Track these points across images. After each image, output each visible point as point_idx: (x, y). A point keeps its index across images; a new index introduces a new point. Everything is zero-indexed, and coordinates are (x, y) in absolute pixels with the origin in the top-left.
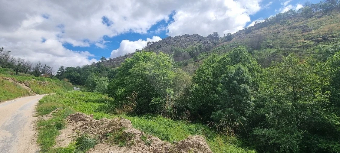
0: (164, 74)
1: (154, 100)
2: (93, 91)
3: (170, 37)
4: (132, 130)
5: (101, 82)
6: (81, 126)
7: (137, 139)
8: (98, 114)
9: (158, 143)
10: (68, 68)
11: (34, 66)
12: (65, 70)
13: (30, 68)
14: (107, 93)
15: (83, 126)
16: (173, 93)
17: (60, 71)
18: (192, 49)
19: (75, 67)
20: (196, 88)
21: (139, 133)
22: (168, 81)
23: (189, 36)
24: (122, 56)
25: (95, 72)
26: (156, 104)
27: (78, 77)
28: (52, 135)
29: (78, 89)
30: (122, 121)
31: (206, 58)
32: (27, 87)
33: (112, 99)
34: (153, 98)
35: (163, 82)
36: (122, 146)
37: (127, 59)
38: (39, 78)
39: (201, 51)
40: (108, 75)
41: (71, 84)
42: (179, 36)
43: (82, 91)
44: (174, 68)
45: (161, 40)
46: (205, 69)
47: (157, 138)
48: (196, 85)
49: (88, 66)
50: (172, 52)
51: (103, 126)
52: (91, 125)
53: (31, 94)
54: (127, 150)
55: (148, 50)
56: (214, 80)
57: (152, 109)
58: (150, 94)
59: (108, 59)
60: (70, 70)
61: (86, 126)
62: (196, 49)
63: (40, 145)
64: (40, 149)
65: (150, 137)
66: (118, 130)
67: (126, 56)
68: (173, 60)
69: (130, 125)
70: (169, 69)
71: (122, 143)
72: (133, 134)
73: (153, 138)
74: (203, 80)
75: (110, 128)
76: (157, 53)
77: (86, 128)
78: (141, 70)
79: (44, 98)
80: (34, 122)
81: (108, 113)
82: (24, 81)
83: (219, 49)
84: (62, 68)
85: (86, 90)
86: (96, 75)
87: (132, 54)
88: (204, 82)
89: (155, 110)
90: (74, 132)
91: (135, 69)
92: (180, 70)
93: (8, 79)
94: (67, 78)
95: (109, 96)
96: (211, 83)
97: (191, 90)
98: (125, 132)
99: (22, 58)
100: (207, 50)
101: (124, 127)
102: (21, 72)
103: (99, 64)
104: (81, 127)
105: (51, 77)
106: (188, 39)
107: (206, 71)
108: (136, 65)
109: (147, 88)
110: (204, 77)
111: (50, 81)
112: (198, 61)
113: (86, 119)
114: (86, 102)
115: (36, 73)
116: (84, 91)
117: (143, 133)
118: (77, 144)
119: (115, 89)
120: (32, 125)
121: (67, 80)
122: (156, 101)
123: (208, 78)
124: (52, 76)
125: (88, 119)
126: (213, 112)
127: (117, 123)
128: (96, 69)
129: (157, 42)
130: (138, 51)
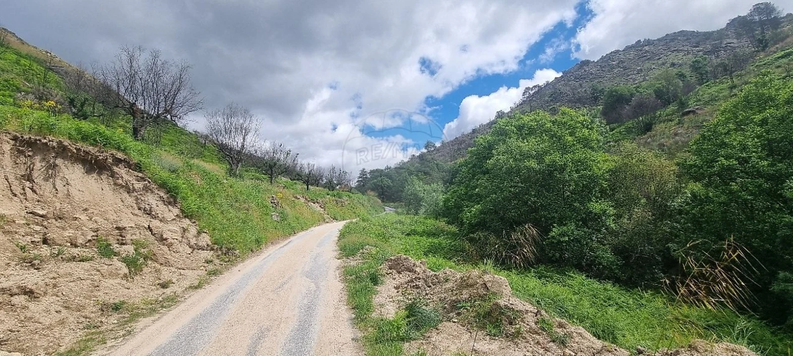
0: (580, 165)
1: (555, 231)
2: (417, 214)
3: (586, 63)
4: (512, 301)
5: (429, 193)
6: (409, 282)
7: (528, 325)
8: (432, 259)
9: (587, 344)
10: (372, 172)
11: (326, 174)
12: (368, 176)
13: (321, 177)
14: (444, 217)
15: (412, 281)
16: (611, 211)
17: (360, 179)
18: (668, 80)
19: (383, 168)
20: (694, 195)
21: (531, 312)
22: (593, 179)
23: (648, 42)
24: (466, 133)
25: (417, 175)
26: (562, 242)
27: (388, 187)
28: (368, 292)
29: (391, 210)
30: (487, 278)
31: (725, 98)
32: (322, 209)
33: (453, 228)
34: (554, 227)
35: (577, 185)
36: (495, 336)
37: (480, 139)
38: (335, 192)
39: (703, 78)
40: (442, 179)
41: (380, 201)
42: (617, 52)
43: (398, 214)
44: (610, 142)
45: (560, 75)
46: (728, 133)
47: (582, 330)
48: (696, 187)
49: (404, 164)
50: (595, 99)
51: (449, 285)
52: (426, 281)
53: (327, 220)
54: (508, 347)
55: (528, 109)
56: (772, 165)
57: (554, 255)
58: (545, 216)
59: (438, 145)
60: (377, 173)
61: (418, 283)
62: (681, 76)
63: (352, 308)
64: (353, 316)
65: (561, 326)
66: (482, 298)
67: (474, 131)
68: (604, 122)
69: (507, 290)
70: (592, 148)
71: (494, 328)
72: (517, 311)
73: (572, 328)
74: (723, 168)
75: (464, 292)
76: (554, 112)
77: (417, 287)
78: (515, 160)
79: (346, 227)
80: (338, 268)
81: (450, 259)
82: (317, 200)
83: (782, 57)
84: (363, 173)
85: (405, 212)
86: (419, 179)
87: (488, 124)
88: (727, 175)
89: (560, 256)
90: (398, 292)
91: (499, 158)
92: (628, 146)
93: (299, 197)
94: (373, 190)
95: (449, 223)
96: (762, 177)
97: (677, 203)
98: (497, 304)
99: (311, 163)
100: (726, 70)
101: (494, 294)
102: (312, 185)
103: (421, 157)
104: (410, 284)
105: (350, 190)
106: (647, 52)
107: (736, 139)
108: (502, 148)
109: (534, 202)
110: (727, 157)
111: (350, 197)
112: (693, 112)
113: (414, 268)
114: (408, 235)
115: (330, 186)
116: (402, 213)
117: (543, 312)
118: (408, 317)
119: (459, 208)
120: (337, 272)
121: (372, 193)
122: (563, 235)
123: (746, 161)
124: (351, 188)
125: (418, 269)
126: (781, 274)
127: (478, 283)
128: (417, 167)
129: (548, 84)
130: (500, 115)
